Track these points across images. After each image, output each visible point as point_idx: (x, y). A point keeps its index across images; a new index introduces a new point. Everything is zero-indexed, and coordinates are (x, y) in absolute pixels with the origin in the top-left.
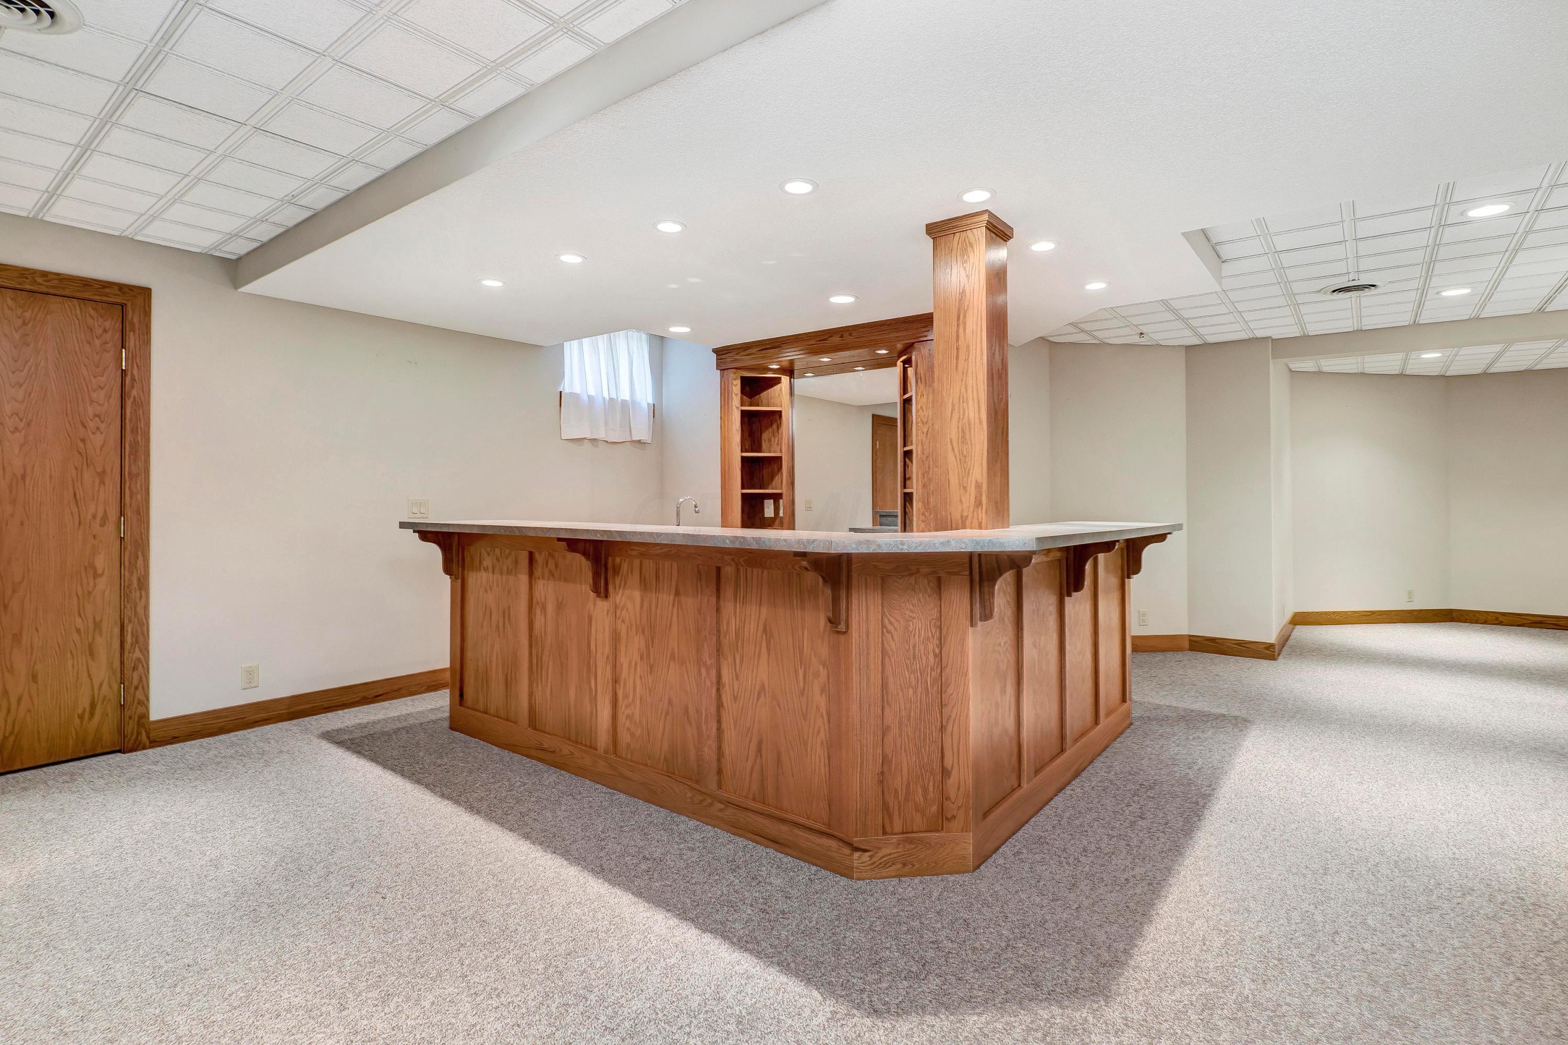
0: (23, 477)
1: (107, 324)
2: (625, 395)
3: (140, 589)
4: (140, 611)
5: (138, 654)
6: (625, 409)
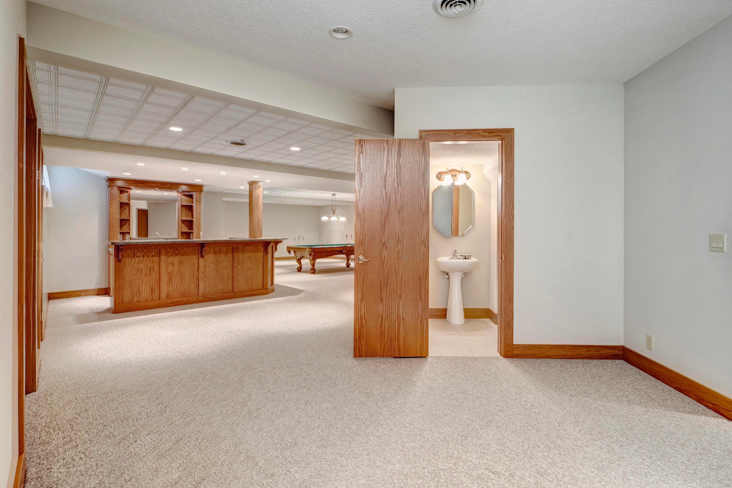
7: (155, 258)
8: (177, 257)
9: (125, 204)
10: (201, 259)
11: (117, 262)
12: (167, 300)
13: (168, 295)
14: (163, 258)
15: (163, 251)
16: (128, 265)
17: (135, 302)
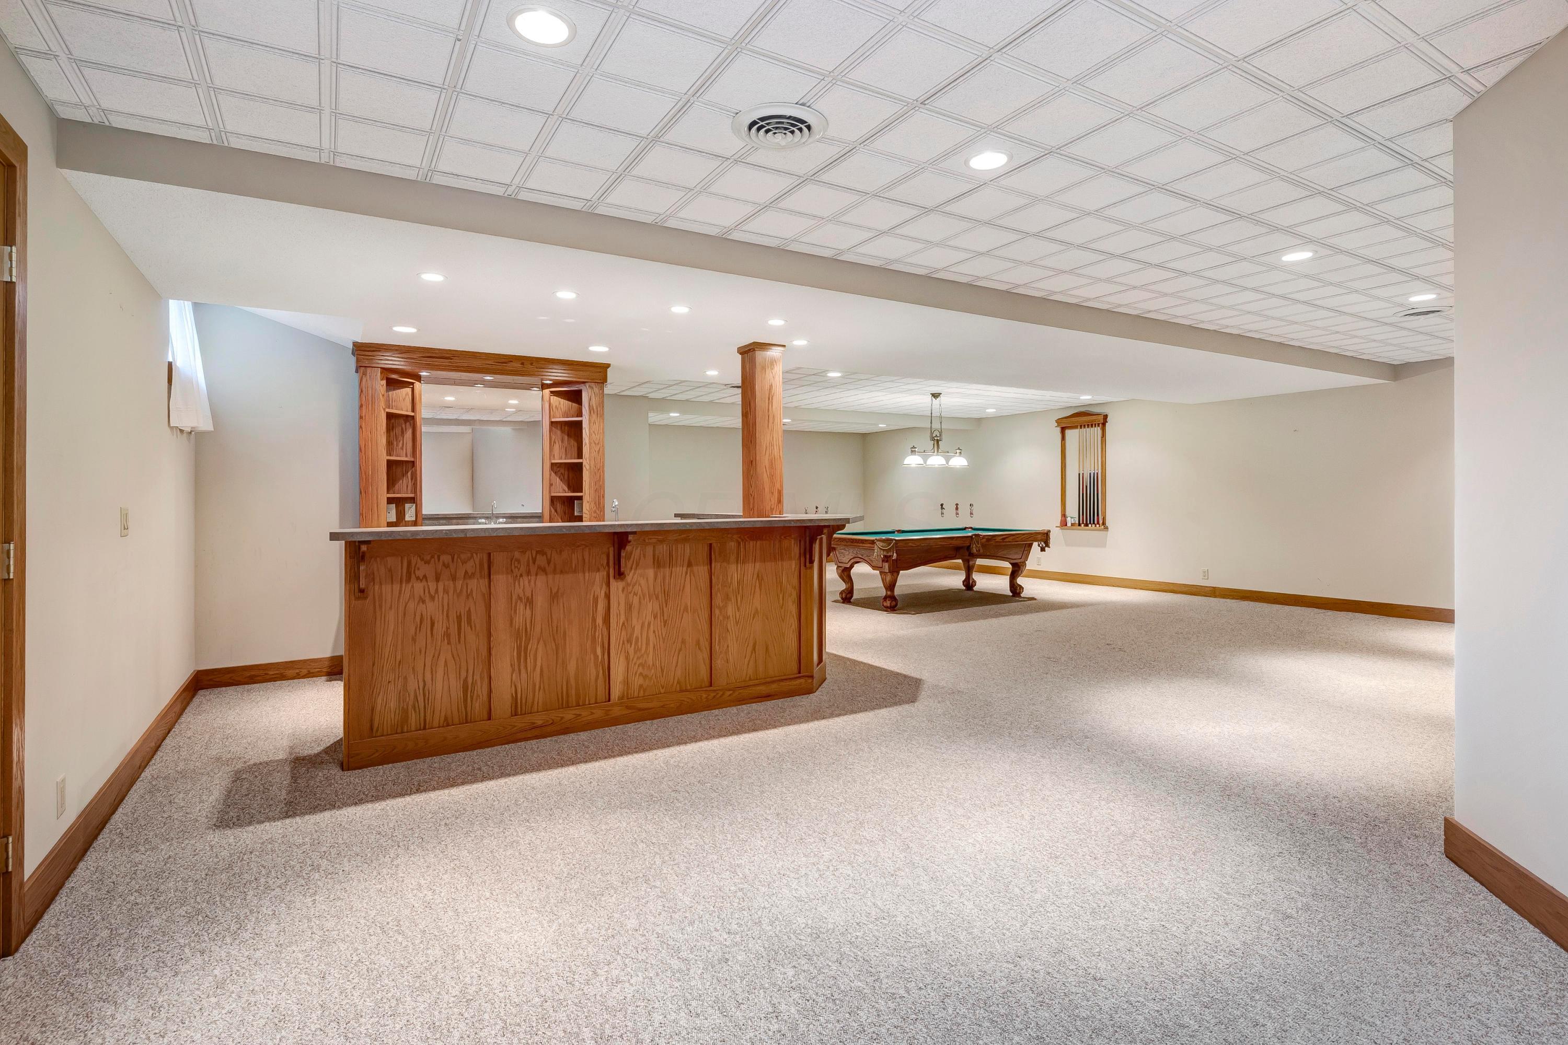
7: (473, 584)
8: (541, 579)
9: (402, 421)
10: (616, 586)
11: (353, 598)
12: (515, 719)
13: (516, 703)
14: (501, 581)
15: (500, 559)
16: (391, 608)
17: (413, 728)
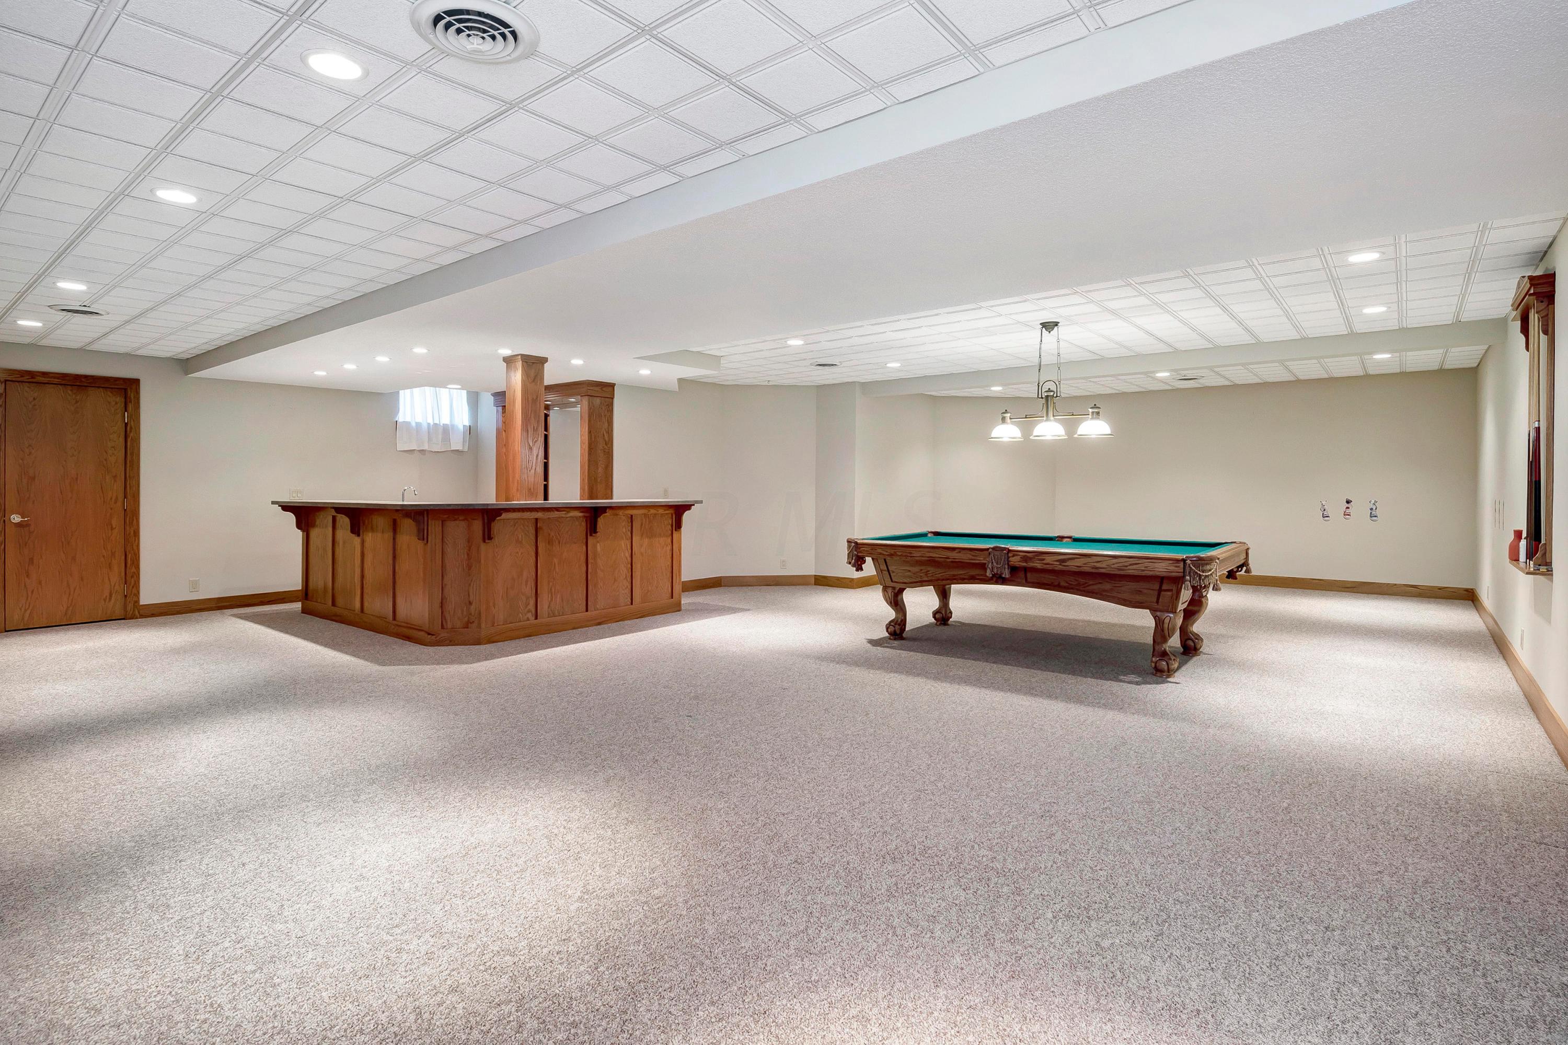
0: (77, 479)
1: (118, 399)
2: (445, 420)
3: (135, 536)
4: (135, 548)
5: (133, 570)
6: (446, 431)
